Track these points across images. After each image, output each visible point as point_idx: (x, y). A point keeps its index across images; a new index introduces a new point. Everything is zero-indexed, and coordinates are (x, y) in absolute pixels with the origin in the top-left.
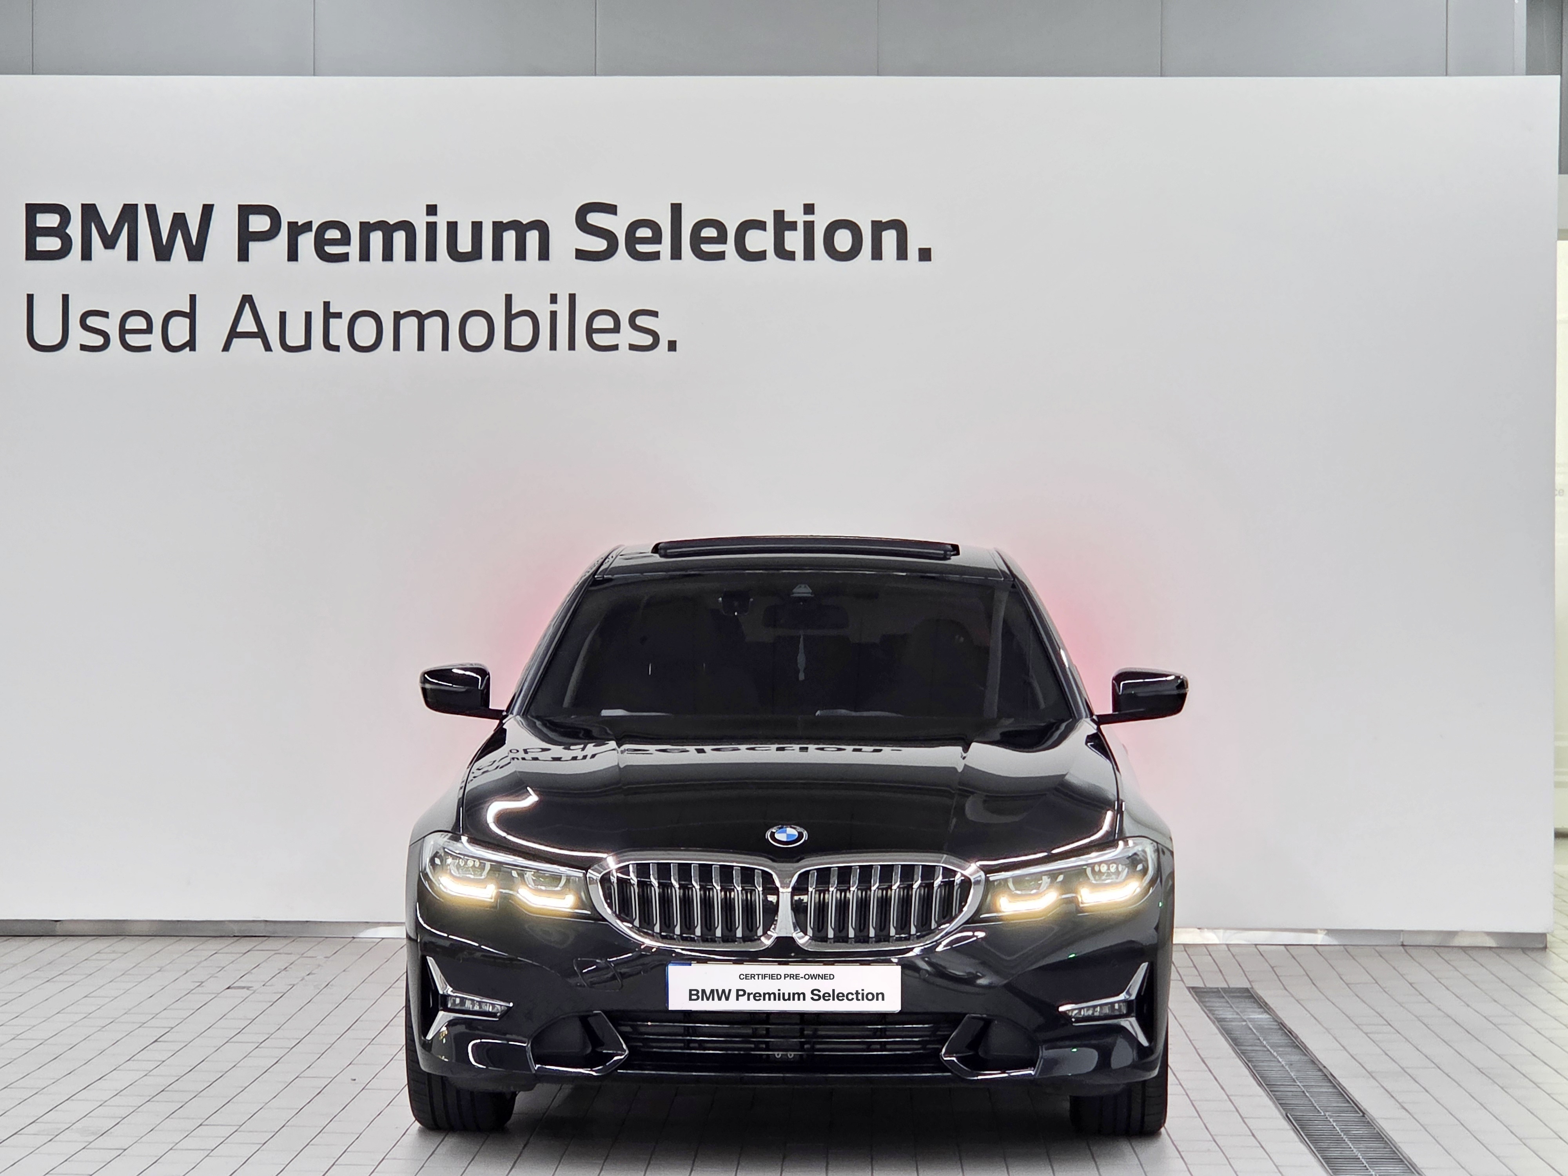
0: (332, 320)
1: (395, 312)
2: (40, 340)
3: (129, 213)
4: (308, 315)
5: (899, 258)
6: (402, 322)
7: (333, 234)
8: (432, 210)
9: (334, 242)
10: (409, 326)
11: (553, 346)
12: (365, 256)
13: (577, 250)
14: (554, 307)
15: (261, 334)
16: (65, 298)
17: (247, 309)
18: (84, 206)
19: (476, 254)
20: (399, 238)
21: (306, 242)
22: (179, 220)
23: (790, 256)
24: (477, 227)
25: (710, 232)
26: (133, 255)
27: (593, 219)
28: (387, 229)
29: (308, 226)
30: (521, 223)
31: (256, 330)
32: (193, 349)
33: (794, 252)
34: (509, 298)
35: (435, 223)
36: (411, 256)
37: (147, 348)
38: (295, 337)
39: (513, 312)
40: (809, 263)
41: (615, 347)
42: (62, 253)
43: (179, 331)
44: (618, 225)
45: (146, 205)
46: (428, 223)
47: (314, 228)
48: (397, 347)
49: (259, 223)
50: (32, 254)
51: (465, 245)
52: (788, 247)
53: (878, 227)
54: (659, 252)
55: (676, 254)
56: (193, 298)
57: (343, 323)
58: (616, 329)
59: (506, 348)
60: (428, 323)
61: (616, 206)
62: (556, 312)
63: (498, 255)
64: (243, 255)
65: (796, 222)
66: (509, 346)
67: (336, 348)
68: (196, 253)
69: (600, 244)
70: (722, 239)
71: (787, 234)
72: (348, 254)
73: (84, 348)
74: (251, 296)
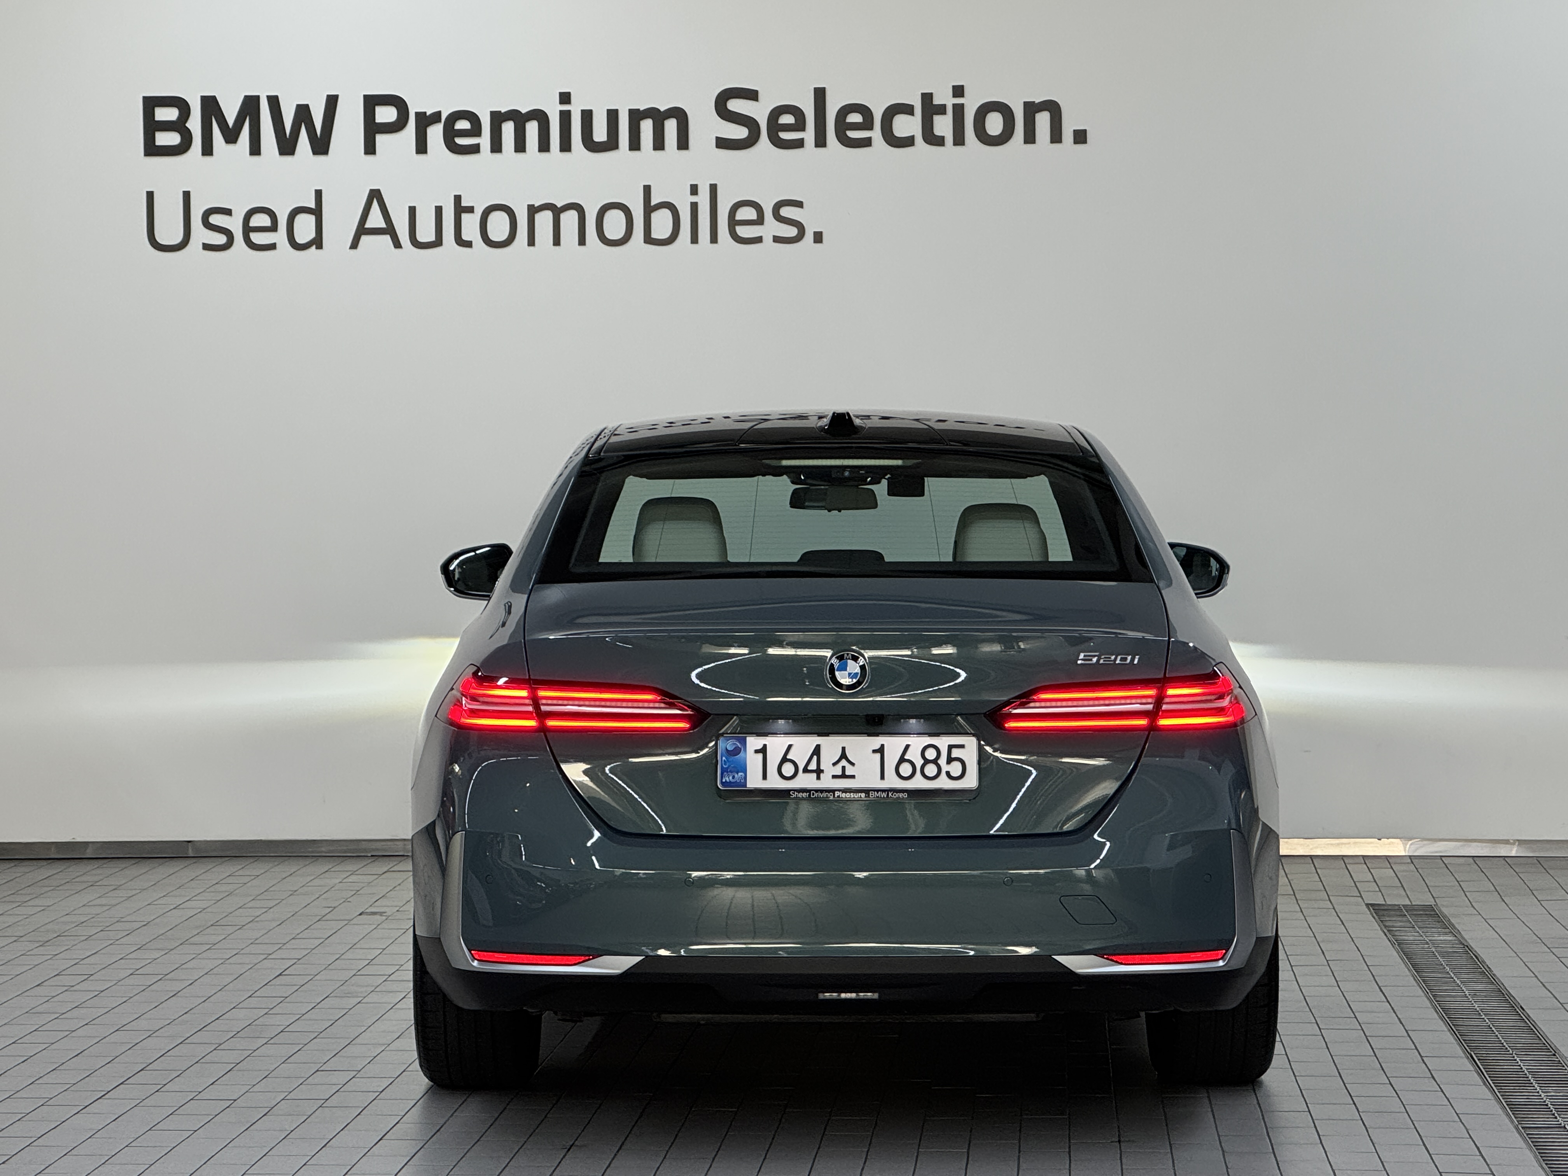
0: (465, 217)
1: (529, 206)
2: (161, 239)
3: (250, 105)
4: (439, 210)
5: (1052, 142)
6: (539, 217)
7: (463, 125)
8: (565, 98)
9: (464, 133)
10: (544, 220)
11: (694, 240)
12: (496, 147)
13: (717, 138)
14: (694, 199)
15: (390, 230)
16: (187, 195)
17: (375, 204)
18: (204, 99)
19: (611, 144)
20: (532, 129)
21: (435, 133)
22: (303, 113)
23: (939, 141)
24: (613, 116)
25: (855, 118)
26: (255, 149)
27: (735, 105)
28: (519, 119)
29: (436, 117)
30: (658, 110)
31: (383, 225)
32: (320, 246)
33: (943, 138)
34: (647, 190)
35: (569, 111)
36: (544, 146)
37: (272, 247)
38: (426, 233)
39: (653, 203)
40: (959, 148)
41: (759, 240)
42: (184, 147)
43: (305, 228)
44: (759, 112)
45: (268, 97)
46: (560, 111)
47: (444, 117)
48: (531, 242)
49: (386, 114)
50: (152, 149)
51: (600, 134)
52: (938, 131)
53: (1031, 109)
54: (803, 139)
55: (820, 142)
56: (319, 194)
57: (477, 216)
58: (760, 221)
59: (645, 242)
60: (563, 216)
61: (756, 92)
62: (696, 203)
63: (635, 145)
64: (370, 149)
65: (945, 105)
66: (649, 239)
67: (468, 244)
68: (321, 146)
69: (740, 132)
70: (868, 124)
71: (937, 119)
72: (478, 145)
73: (207, 247)
74: (378, 191)
